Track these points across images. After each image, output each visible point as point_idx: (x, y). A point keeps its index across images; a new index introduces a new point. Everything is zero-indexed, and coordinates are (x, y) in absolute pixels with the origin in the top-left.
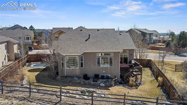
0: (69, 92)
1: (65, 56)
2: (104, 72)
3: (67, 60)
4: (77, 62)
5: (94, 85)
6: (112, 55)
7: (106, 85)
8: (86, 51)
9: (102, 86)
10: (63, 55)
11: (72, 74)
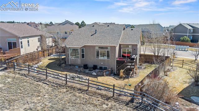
0: (59, 75)
1: (69, 48)
2: (102, 63)
3: (71, 51)
4: (79, 53)
5: (87, 73)
6: (109, 49)
7: (98, 75)
8: (86, 45)
9: (94, 74)
10: (67, 47)
11: (75, 63)
